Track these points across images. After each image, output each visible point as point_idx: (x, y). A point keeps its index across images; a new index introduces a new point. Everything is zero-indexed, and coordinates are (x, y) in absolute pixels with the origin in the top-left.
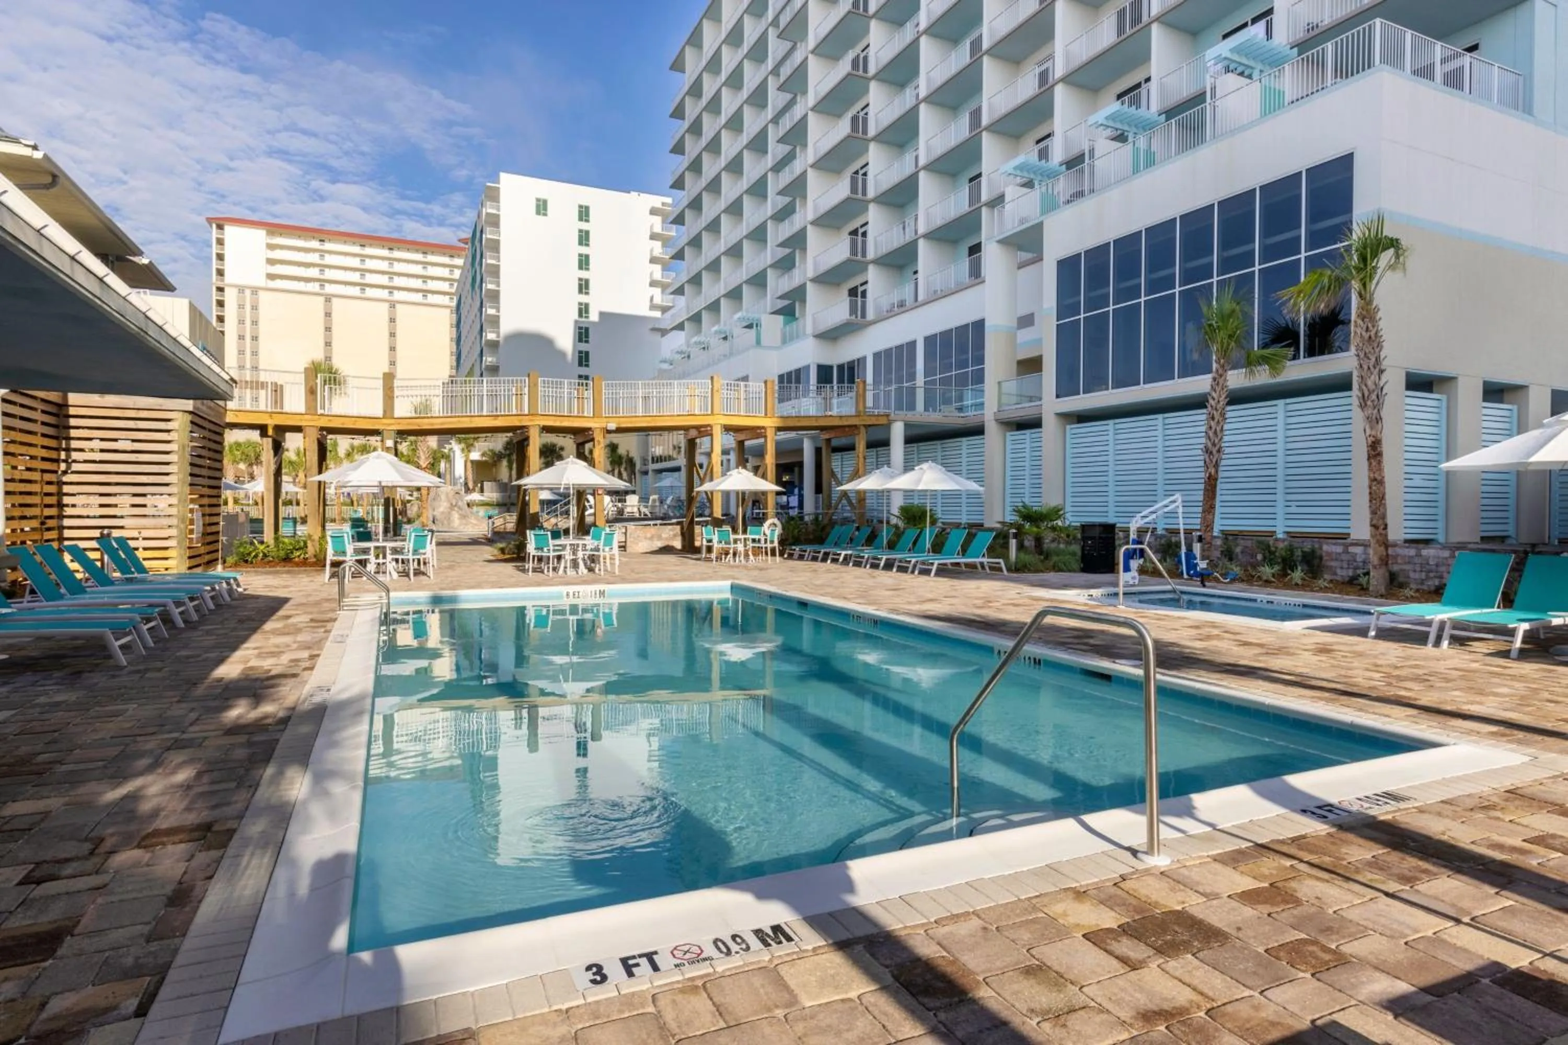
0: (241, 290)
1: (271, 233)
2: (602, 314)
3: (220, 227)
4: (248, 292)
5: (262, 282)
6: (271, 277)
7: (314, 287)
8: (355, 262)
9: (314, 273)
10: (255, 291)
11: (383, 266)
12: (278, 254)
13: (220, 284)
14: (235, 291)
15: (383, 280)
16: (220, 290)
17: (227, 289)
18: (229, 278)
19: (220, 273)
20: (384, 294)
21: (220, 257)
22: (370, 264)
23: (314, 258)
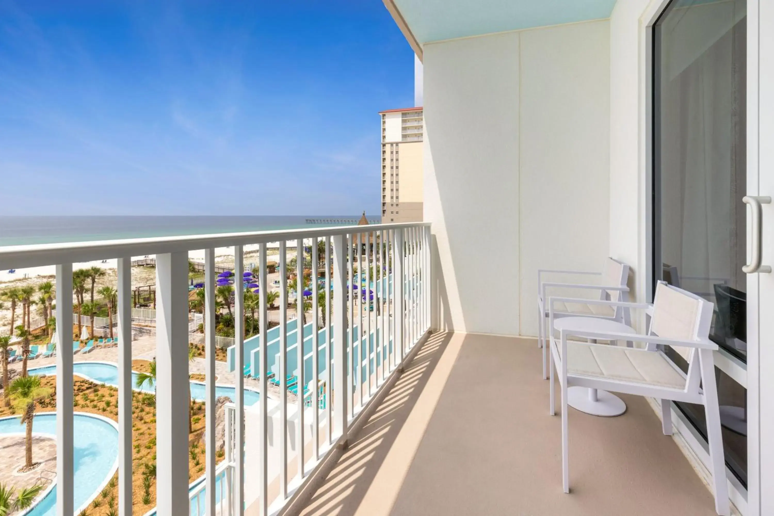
0: (392, 144)
1: (404, 115)
3: (384, 116)
4: (394, 145)
5: (399, 139)
6: (404, 136)
10: (397, 144)
12: (408, 125)
13: (384, 143)
14: (390, 145)
17: (387, 145)
18: (387, 140)
19: (384, 137)
21: (384, 130)
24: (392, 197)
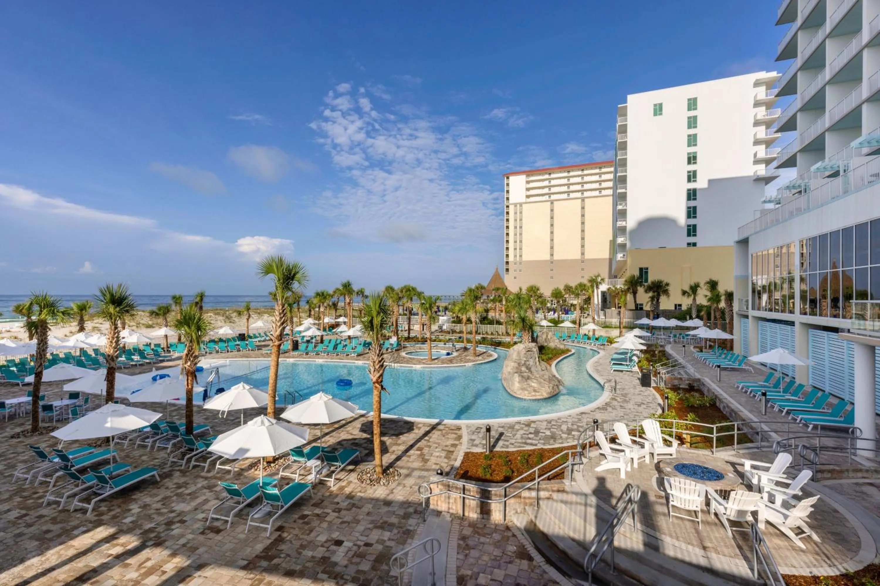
0: (515, 205)
1: (528, 176)
2: (710, 181)
3: (508, 178)
4: (518, 206)
5: (523, 199)
6: (528, 197)
7: (546, 198)
8: (565, 181)
9: (546, 191)
10: (521, 205)
11: (579, 180)
12: (532, 185)
13: (507, 204)
14: (513, 206)
15: (579, 187)
16: (508, 207)
17: (510, 206)
18: (511, 201)
19: (508, 199)
20: (579, 195)
21: (508, 192)
22: (572, 180)
23: (546, 183)
24: (515, 256)
